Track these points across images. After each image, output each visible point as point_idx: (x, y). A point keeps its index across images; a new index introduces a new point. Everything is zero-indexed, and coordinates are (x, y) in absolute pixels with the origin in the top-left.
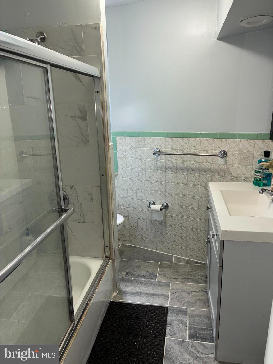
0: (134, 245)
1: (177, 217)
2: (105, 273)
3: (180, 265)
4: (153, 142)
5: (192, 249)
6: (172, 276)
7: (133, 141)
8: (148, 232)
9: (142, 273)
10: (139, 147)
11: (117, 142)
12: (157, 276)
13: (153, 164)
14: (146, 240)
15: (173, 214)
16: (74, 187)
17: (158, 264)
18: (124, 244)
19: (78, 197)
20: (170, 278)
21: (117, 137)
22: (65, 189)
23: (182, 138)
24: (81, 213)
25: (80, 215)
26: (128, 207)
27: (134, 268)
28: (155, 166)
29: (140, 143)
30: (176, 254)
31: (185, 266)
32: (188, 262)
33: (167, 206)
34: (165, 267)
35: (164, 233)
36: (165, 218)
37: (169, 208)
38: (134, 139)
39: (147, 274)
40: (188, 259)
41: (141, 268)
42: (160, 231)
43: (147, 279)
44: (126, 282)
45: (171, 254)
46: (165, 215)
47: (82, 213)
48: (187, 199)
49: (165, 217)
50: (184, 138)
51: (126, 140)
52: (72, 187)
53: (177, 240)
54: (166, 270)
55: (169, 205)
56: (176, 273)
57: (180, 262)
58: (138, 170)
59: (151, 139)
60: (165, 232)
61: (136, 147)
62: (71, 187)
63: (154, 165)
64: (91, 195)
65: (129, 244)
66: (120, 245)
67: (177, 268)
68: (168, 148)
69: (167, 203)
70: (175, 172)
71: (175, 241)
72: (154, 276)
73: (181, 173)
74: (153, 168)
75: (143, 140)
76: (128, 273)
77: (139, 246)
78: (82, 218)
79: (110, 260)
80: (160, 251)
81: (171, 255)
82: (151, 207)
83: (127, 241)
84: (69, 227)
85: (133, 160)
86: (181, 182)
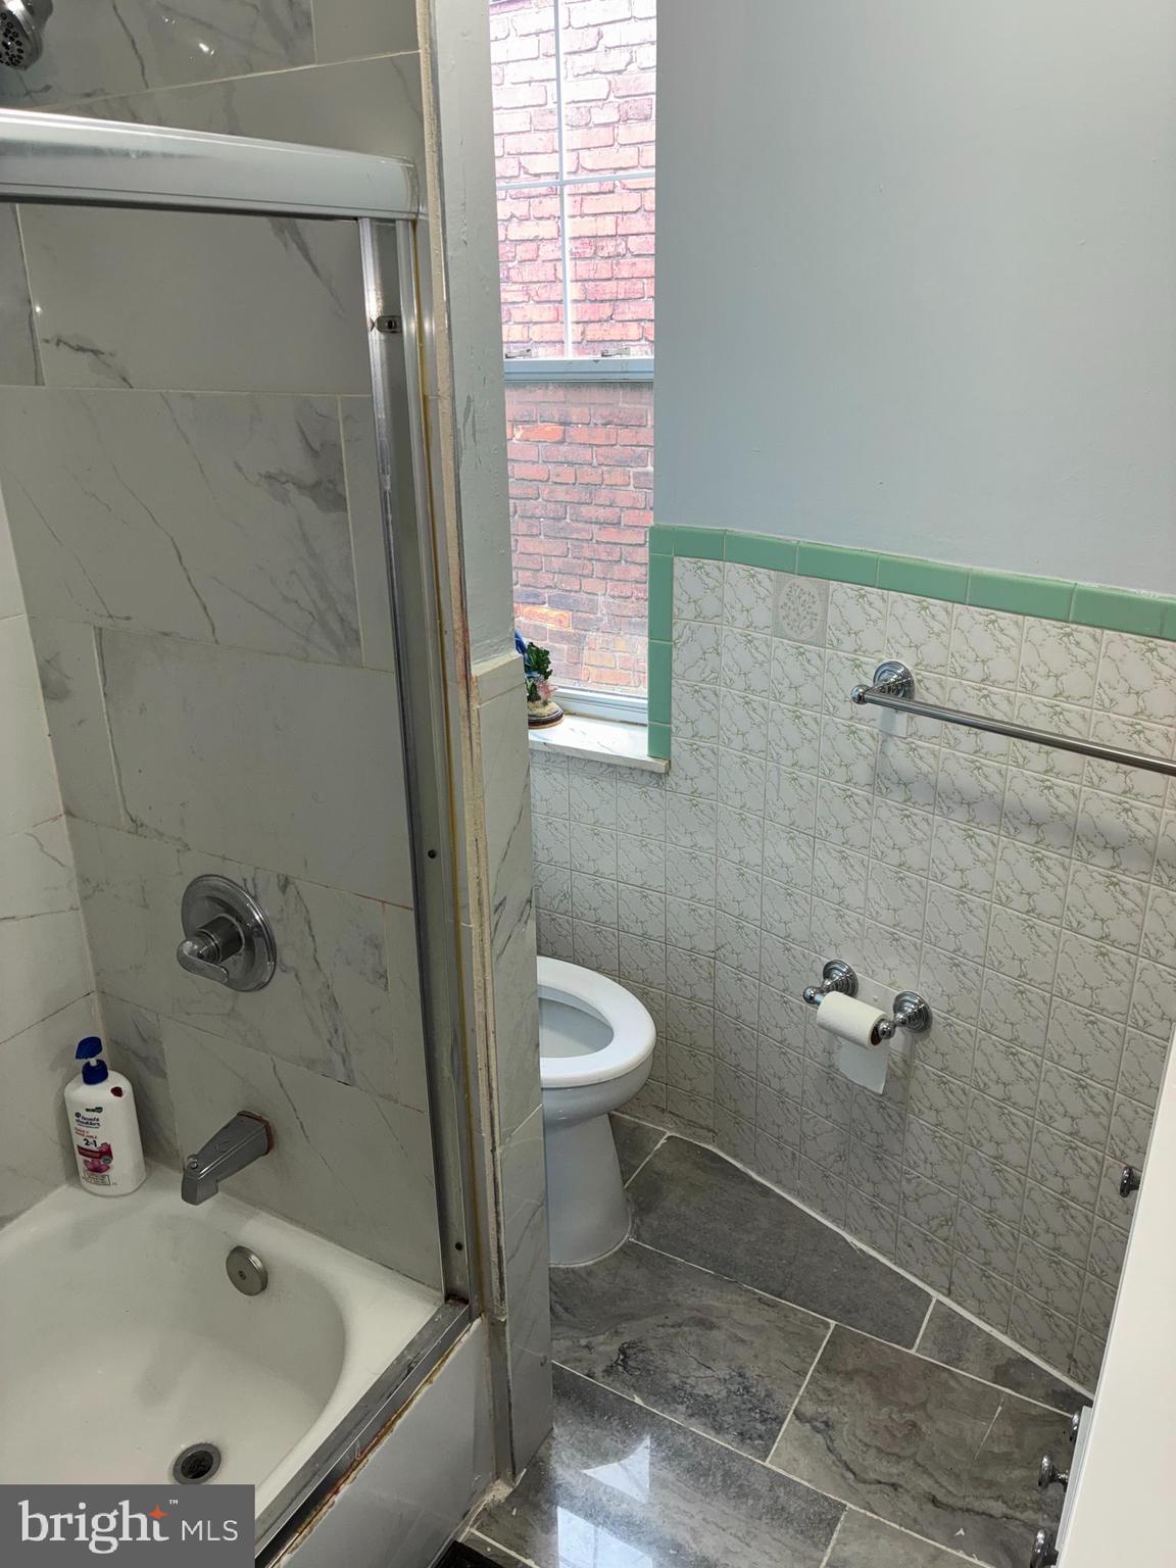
0: (735, 1157)
1: (976, 1098)
2: (399, 1422)
3: (952, 1383)
4: (873, 617)
5: (1046, 1303)
6: (871, 1458)
7: (763, 593)
8: (808, 1120)
9: (709, 1373)
10: (794, 636)
11: (676, 590)
12: (782, 1423)
13: (865, 750)
14: (794, 1154)
15: (952, 1074)
16: (296, 888)
17: (819, 1331)
18: (685, 1134)
19: (314, 940)
20: (856, 1469)
21: (676, 559)
22: (255, 886)
23: (1059, 624)
24: (333, 1032)
25: (330, 1042)
26: (712, 955)
27: (673, 1326)
28: (873, 768)
29: (798, 615)
30: (949, 1290)
31: (980, 1404)
32: (1011, 1371)
33: (920, 1020)
34: (850, 1368)
35: (892, 1155)
36: (907, 1077)
37: (932, 1034)
38: (766, 582)
39: (729, 1391)
40: (1016, 1347)
41: (715, 1333)
42: (871, 1139)
43: (719, 1429)
44: (596, 1416)
45: (922, 1280)
46: (905, 1061)
47: (336, 1031)
48: (1046, 1012)
49: (900, 1076)
50: (1073, 622)
51: (727, 586)
52: (285, 884)
53: (959, 1218)
54: (852, 1396)
55: (934, 1015)
56: (904, 1444)
57: (956, 1361)
58: (778, 769)
59: (862, 596)
60: (900, 1153)
61: (778, 633)
62: (282, 883)
63: (871, 760)
64: (376, 946)
65: (709, 1143)
66: (663, 1141)
67: (923, 1405)
68: (959, 670)
69: (921, 1002)
70: (995, 829)
71: (949, 1221)
72: (764, 1421)
73: (1031, 848)
74: (862, 772)
75: (817, 598)
76: (629, 1351)
77: (759, 1173)
78: (337, 1059)
79: (471, 1320)
80: (860, 1240)
81: (920, 1284)
82: (819, 1004)
83: (702, 1127)
84: (281, 1086)
85: (755, 705)
86: (1021, 902)
